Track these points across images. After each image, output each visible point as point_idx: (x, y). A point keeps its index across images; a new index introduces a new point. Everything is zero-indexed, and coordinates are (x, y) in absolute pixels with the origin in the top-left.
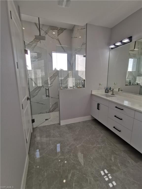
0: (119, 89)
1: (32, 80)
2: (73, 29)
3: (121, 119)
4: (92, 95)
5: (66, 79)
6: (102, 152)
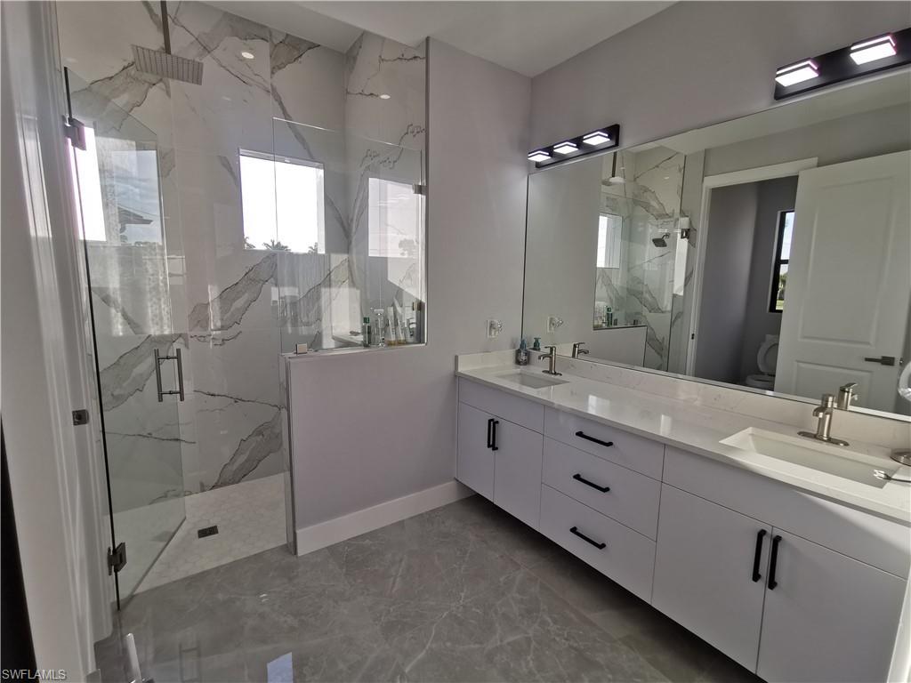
0: (575, 346)
1: (106, 300)
2: (351, 49)
3: (606, 490)
4: (457, 378)
5: (318, 300)
6: (533, 670)
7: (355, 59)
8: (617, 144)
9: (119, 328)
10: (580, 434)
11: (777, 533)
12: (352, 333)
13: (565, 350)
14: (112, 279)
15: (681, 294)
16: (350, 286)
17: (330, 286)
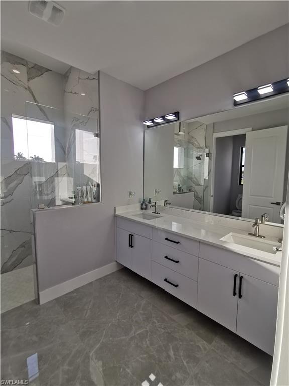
0: (165, 201)
2: (66, 73)
3: (177, 262)
4: (116, 216)
5: (52, 183)
6: (149, 345)
7: (68, 77)
8: (178, 119)
10: (166, 239)
11: (241, 275)
13: (161, 203)
15: (207, 179)
16: (67, 177)
17: (58, 177)
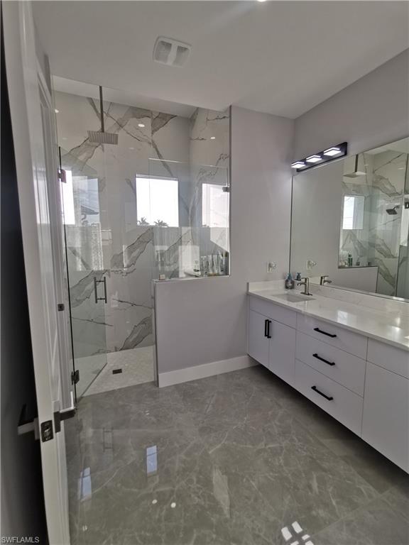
0: (322, 278)
1: (74, 252)
2: (192, 116)
3: (333, 364)
4: (248, 295)
5: (175, 251)
6: (282, 464)
7: (195, 120)
8: (346, 154)
9: (80, 267)
10: (317, 330)
12: (195, 270)
13: (315, 281)
14: (77, 243)
15: (406, 245)
16: (192, 244)
17: (181, 244)
